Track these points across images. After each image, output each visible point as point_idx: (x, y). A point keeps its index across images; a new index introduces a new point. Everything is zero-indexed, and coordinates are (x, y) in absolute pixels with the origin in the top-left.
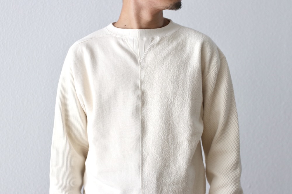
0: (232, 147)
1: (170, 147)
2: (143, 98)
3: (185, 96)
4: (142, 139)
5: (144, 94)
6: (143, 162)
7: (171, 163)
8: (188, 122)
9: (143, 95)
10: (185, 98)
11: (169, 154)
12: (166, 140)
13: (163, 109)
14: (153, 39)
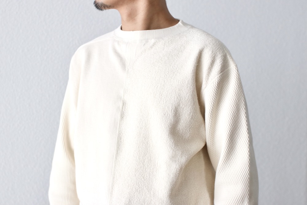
0: (238, 178)
1: (145, 169)
2: (123, 111)
3: (167, 111)
4: (116, 158)
5: (125, 105)
6: (113, 184)
7: (145, 188)
8: (168, 142)
9: (124, 107)
10: (167, 113)
11: (143, 178)
12: (142, 161)
13: (142, 125)
14: (147, 42)
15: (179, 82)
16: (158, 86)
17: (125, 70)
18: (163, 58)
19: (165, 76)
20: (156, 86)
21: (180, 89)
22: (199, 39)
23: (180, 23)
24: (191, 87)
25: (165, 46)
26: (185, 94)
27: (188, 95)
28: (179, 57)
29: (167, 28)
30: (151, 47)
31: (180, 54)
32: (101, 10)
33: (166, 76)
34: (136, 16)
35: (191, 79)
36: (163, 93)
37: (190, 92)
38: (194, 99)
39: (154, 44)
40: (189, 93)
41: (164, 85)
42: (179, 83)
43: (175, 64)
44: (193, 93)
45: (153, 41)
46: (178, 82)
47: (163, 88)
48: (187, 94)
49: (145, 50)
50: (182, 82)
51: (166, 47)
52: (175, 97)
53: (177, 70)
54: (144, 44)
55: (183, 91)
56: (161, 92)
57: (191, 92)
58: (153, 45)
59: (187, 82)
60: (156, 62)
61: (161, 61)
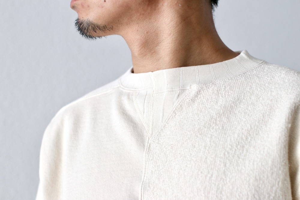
14: (184, 90)
15: (255, 163)
16: (212, 175)
17: (144, 145)
18: (218, 119)
19: (226, 153)
20: (209, 175)
21: (258, 178)
22: (286, 81)
23: (242, 54)
24: (280, 172)
25: (220, 95)
26: (270, 187)
27: (274, 188)
28: (248, 115)
29: (220, 63)
30: (193, 100)
31: (250, 108)
32: (91, 37)
33: (228, 153)
34: (158, 44)
35: (277, 156)
36: (224, 188)
37: (278, 182)
38: (285, 196)
39: (198, 93)
40: (277, 185)
41: (224, 172)
42: (255, 166)
43: (242, 129)
44: (283, 183)
45: (194, 88)
46: (253, 164)
47: (224, 177)
48: (272, 187)
49: (181, 106)
50: (260, 164)
51: (221, 97)
52: (249, 194)
53: (249, 140)
54: (179, 95)
55: (263, 182)
56: (221, 186)
57: (280, 183)
58: (196, 96)
59: (270, 163)
60: (205, 127)
61: (214, 125)
